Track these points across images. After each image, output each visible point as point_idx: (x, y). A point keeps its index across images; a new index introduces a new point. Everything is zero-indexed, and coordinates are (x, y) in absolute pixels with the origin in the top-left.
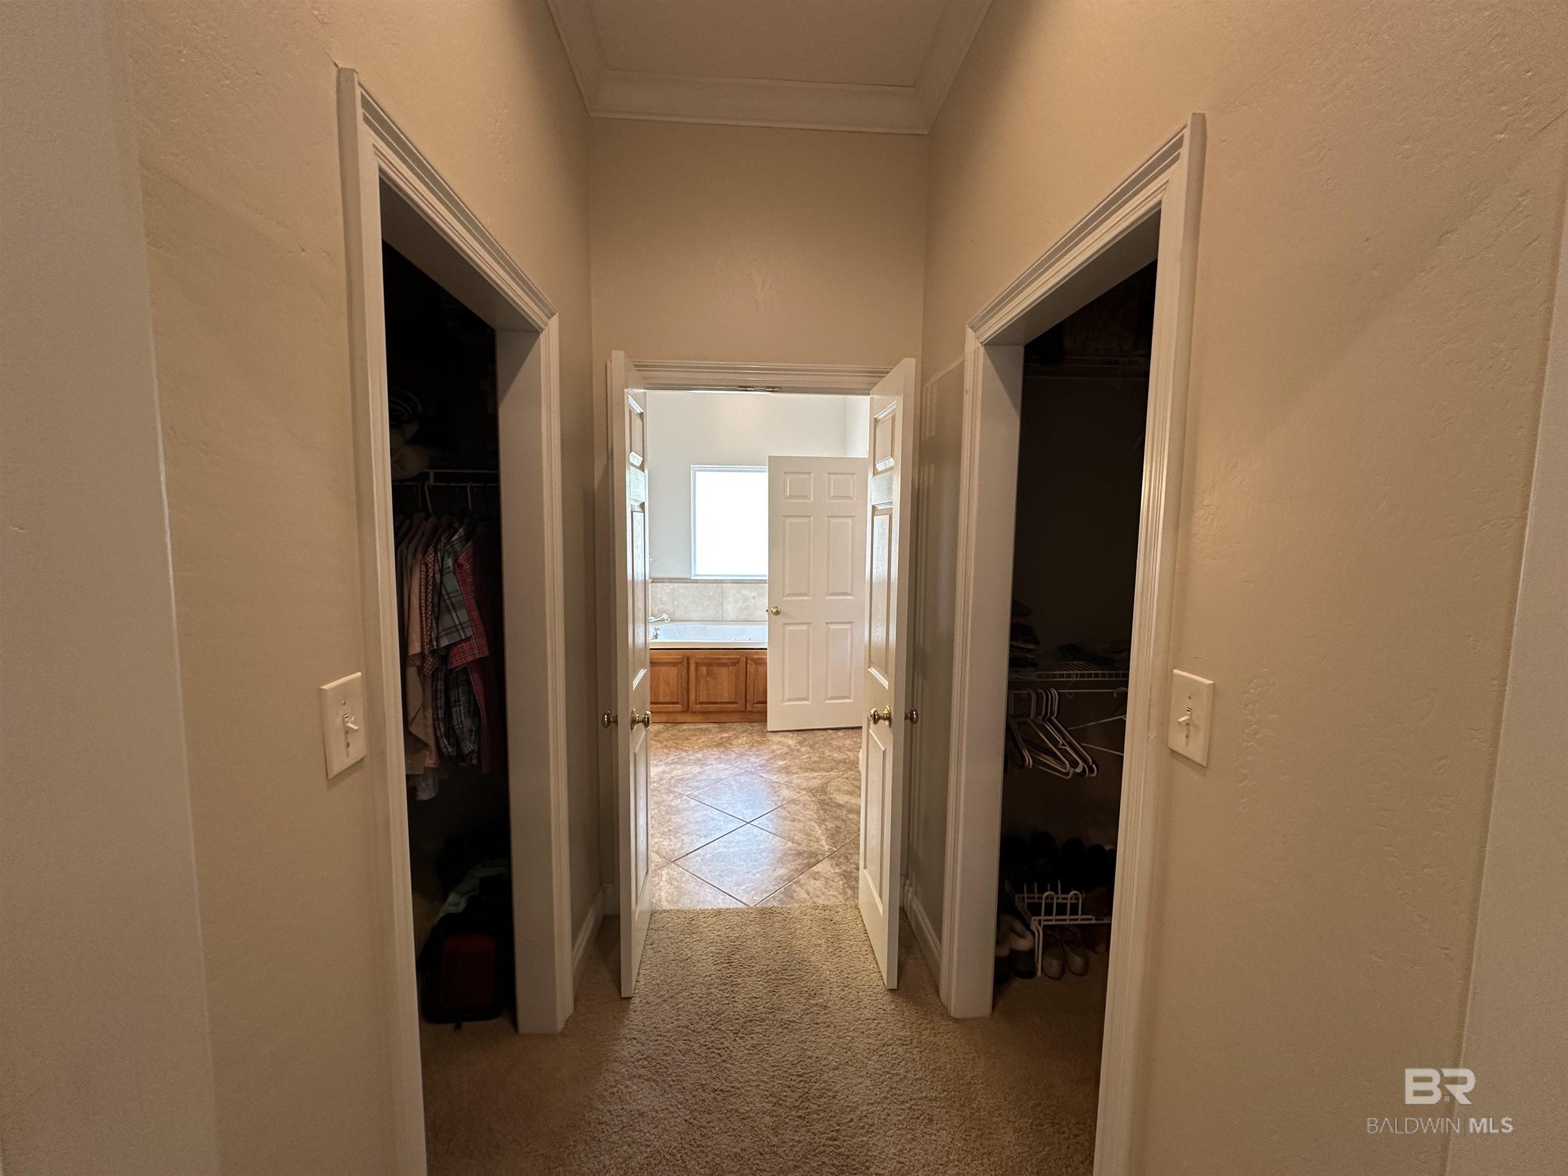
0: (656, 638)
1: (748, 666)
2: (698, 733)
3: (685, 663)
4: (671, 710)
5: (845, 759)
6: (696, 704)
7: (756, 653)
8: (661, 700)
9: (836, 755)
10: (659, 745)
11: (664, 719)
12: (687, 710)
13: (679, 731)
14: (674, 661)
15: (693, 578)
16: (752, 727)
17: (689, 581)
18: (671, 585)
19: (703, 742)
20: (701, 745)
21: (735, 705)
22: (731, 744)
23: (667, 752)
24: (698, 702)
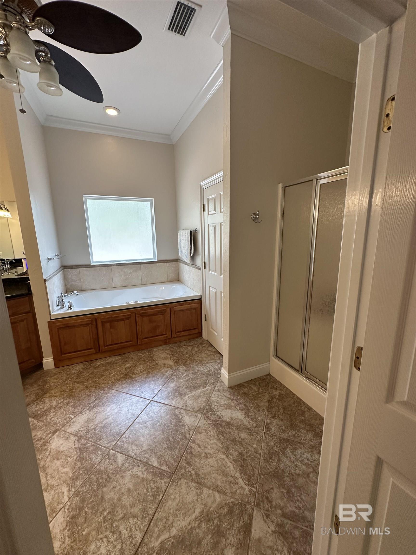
0: (71, 309)
1: (137, 318)
2: (109, 368)
3: (94, 323)
4: (87, 354)
5: (209, 371)
6: (105, 346)
7: (141, 309)
8: (79, 349)
9: (202, 369)
10: (81, 387)
11: (82, 359)
12: (99, 351)
13: (95, 368)
14: (85, 323)
15: (92, 264)
16: (143, 354)
17: (89, 266)
18: (78, 270)
19: (114, 376)
20: (113, 379)
21: (130, 343)
22: (134, 374)
23: (89, 393)
24: (106, 345)
